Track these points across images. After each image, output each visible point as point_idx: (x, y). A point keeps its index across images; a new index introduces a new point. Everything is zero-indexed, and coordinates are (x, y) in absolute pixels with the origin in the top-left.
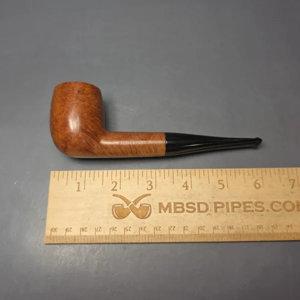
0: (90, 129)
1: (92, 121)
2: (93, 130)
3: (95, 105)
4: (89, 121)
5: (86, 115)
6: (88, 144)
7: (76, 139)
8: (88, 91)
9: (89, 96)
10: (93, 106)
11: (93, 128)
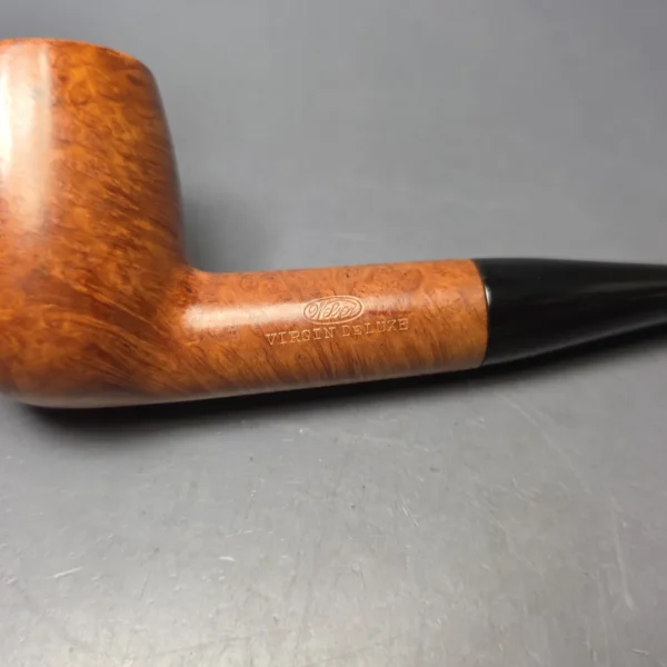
0: (113, 289)
1: (116, 244)
2: (128, 289)
3: (127, 158)
4: (103, 247)
5: (81, 214)
6: (115, 363)
7: (46, 347)
8: (82, 84)
9: (93, 108)
10: (118, 160)
11: (126, 279)
